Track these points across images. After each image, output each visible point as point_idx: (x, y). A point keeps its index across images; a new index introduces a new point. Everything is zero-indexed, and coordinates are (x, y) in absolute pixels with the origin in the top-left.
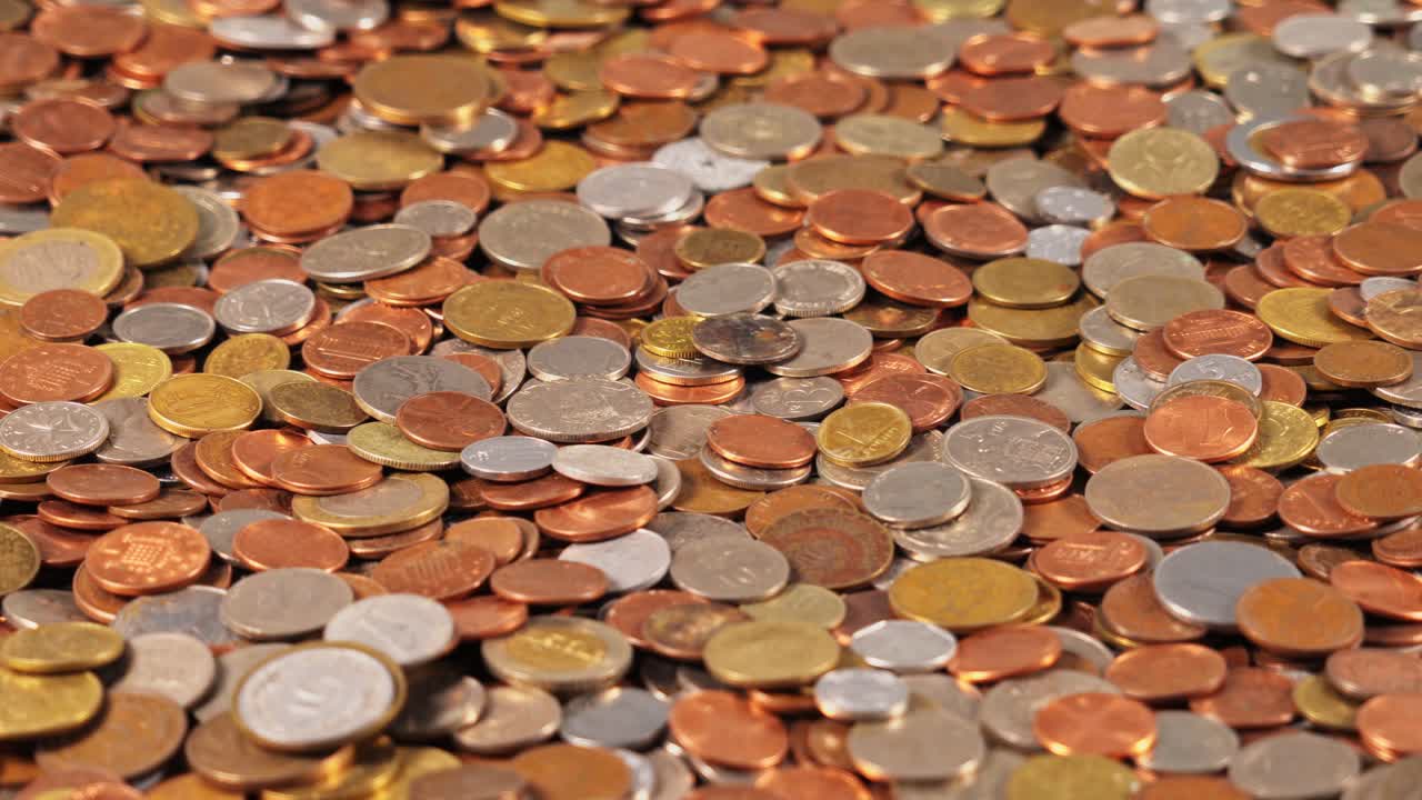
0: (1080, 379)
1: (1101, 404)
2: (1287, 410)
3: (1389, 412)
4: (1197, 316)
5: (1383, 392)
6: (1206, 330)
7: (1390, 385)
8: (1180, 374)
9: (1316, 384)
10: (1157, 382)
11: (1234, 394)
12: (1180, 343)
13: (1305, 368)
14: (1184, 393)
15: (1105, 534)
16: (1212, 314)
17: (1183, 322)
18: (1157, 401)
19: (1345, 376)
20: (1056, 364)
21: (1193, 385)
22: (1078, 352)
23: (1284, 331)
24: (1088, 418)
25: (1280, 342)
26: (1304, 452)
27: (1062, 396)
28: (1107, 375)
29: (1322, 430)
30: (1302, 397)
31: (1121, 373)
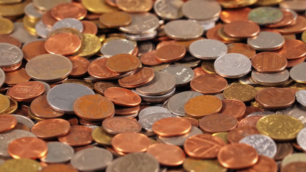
0: (25, 28)
1: (31, 36)
2: (91, 36)
3: (125, 35)
4: (63, 5)
5: (122, 29)
6: (65, 10)
7: (124, 26)
8: (57, 26)
9: (101, 27)
10: (50, 28)
11: (74, 32)
12: (57, 15)
13: (97, 22)
14: (58, 32)
15: (32, 82)
16: (67, 4)
17: (58, 8)
18: (49, 35)
19: (109, 24)
20: (18, 23)
21: (61, 29)
22: (25, 19)
23: (91, 9)
24: (27, 41)
25: (89, 13)
26: (97, 50)
27: (19, 35)
28: (33, 26)
29: (102, 43)
30: (96, 31)
31: (38, 26)
